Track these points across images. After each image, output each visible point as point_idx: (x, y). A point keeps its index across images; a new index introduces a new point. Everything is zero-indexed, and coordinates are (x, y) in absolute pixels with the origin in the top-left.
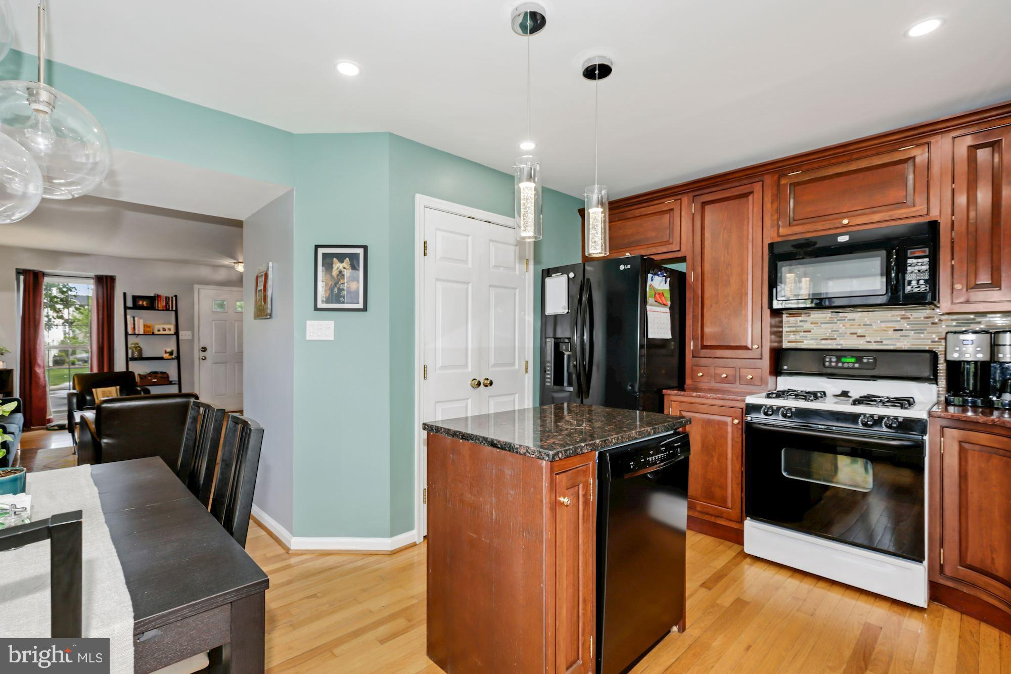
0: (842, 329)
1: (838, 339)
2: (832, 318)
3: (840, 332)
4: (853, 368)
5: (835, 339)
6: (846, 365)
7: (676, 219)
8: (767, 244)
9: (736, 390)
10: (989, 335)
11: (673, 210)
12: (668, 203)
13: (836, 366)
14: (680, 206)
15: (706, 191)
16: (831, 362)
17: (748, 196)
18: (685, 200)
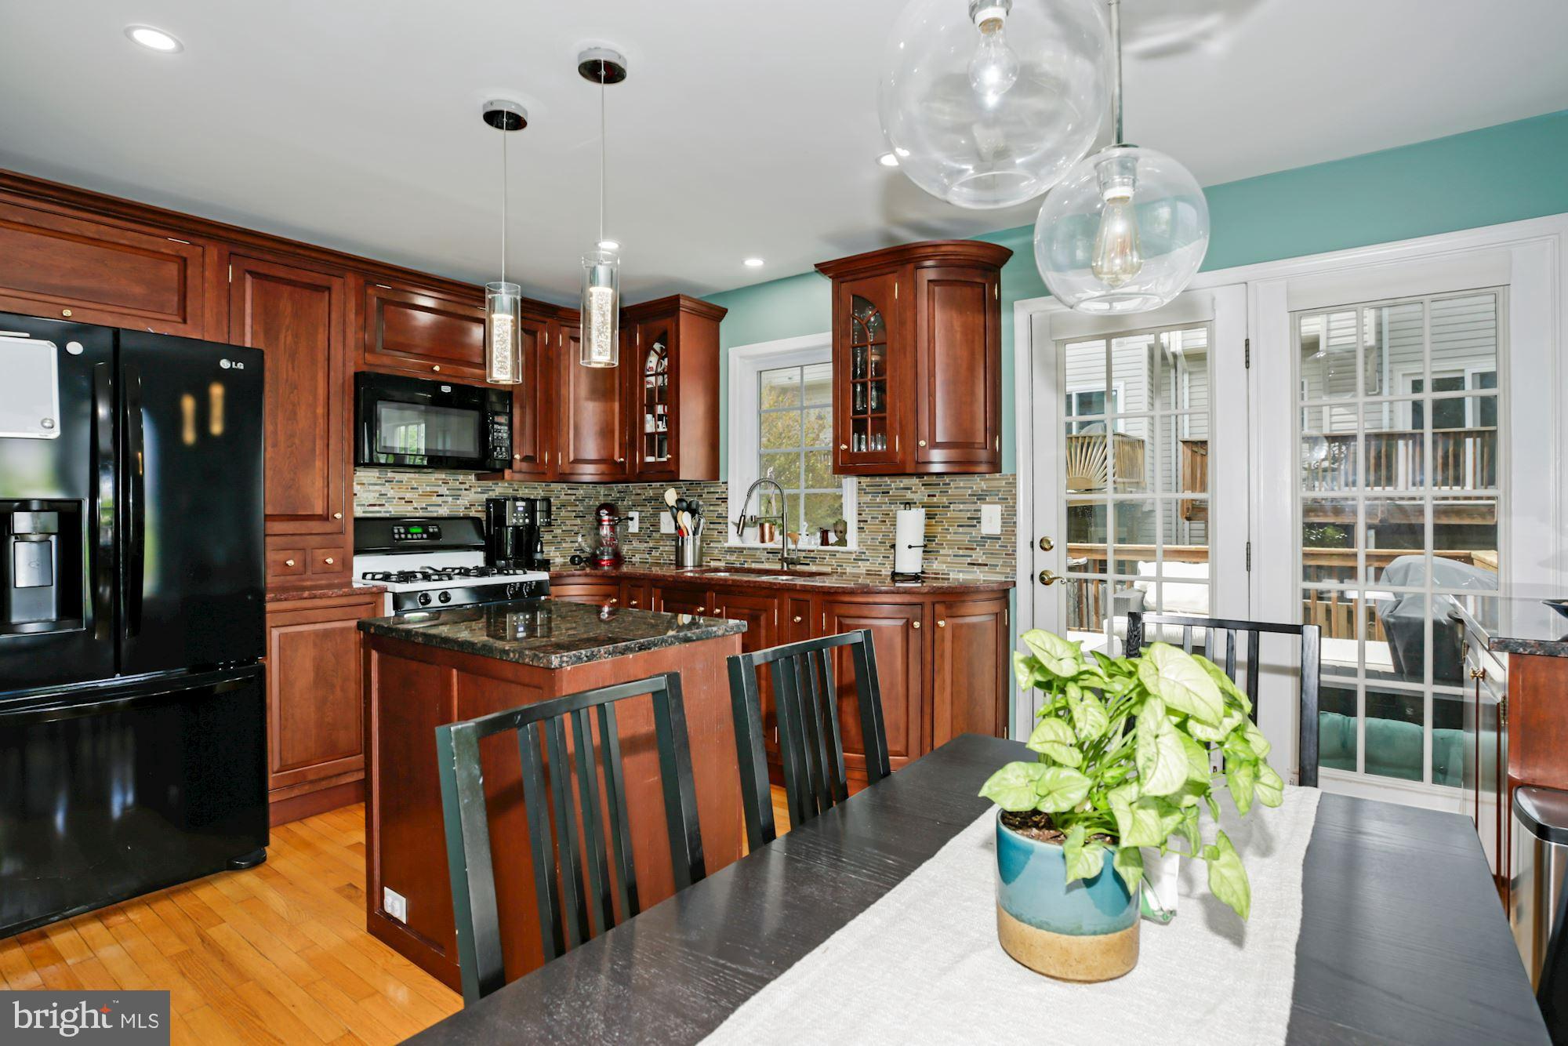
0: (391, 493)
2: (379, 478)
3: (388, 496)
4: (423, 539)
5: (383, 505)
7: (193, 280)
8: (351, 370)
9: (309, 583)
10: (531, 504)
11: (185, 260)
12: (176, 243)
13: (406, 539)
14: (201, 260)
15: (255, 254)
16: (400, 533)
17: (323, 292)
18: (213, 253)
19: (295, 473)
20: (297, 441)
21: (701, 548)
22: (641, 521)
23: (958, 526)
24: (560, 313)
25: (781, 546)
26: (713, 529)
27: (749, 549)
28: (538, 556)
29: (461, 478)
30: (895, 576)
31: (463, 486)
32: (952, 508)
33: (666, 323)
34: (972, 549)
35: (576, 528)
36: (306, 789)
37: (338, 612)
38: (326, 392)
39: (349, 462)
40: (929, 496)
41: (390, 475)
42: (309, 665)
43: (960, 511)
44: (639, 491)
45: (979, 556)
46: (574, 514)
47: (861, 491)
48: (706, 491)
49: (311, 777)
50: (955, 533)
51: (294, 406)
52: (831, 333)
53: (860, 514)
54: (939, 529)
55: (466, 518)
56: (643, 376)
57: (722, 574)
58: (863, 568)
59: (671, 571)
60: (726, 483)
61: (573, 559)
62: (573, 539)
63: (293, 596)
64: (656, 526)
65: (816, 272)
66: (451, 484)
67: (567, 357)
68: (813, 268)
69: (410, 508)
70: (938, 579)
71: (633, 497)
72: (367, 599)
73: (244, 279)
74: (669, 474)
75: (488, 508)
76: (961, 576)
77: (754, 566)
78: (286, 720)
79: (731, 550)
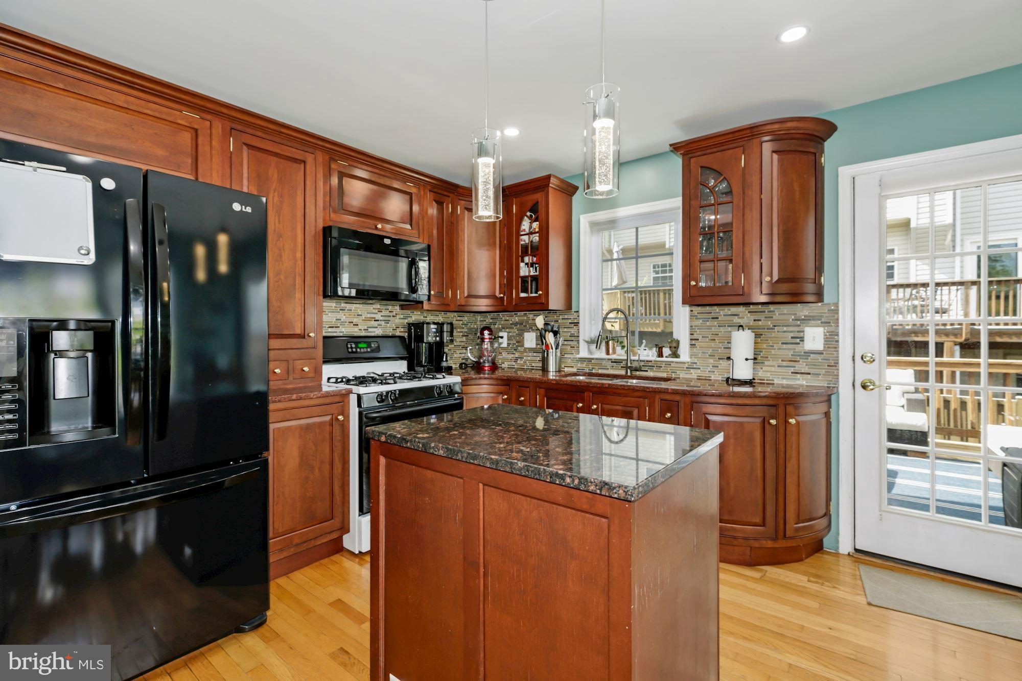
0: (343, 318)
1: (341, 326)
2: (336, 307)
3: (342, 320)
4: (367, 352)
5: (339, 327)
6: (362, 350)
7: (203, 148)
8: (321, 225)
9: (291, 386)
10: (440, 325)
11: (196, 131)
12: (190, 116)
13: (356, 352)
14: (209, 131)
15: (249, 131)
16: (352, 348)
17: (300, 164)
18: (218, 127)
19: (281, 302)
20: (282, 277)
21: (561, 358)
22: (509, 338)
23: (782, 343)
24: (459, 190)
25: (626, 358)
26: (566, 345)
27: (596, 359)
28: (444, 364)
29: (390, 308)
30: (730, 381)
31: (391, 314)
32: (776, 330)
33: (539, 196)
34: (796, 361)
35: (463, 344)
36: (292, 550)
37: (316, 410)
38: (303, 241)
39: (319, 295)
40: (755, 320)
41: (343, 305)
42: (295, 452)
43: (785, 332)
44: (507, 318)
45: (802, 366)
46: (461, 334)
47: (692, 316)
48: (561, 317)
49: (296, 541)
50: (778, 349)
51: (280, 250)
52: (681, 198)
53: (691, 334)
54: (765, 346)
55: (393, 337)
56: (518, 235)
57: (581, 378)
58: (694, 374)
59: (538, 375)
60: (578, 312)
61: (461, 364)
62: (461, 351)
63: (285, 399)
64: (521, 343)
65: (671, 151)
66: (385, 313)
67: (463, 222)
68: (668, 148)
69: (356, 329)
70: (764, 383)
71: (502, 323)
72: (337, 399)
73: (242, 148)
74: (541, 306)
75: (410, 329)
76: (785, 382)
77: (600, 371)
78: (278, 496)
79: (582, 360)
